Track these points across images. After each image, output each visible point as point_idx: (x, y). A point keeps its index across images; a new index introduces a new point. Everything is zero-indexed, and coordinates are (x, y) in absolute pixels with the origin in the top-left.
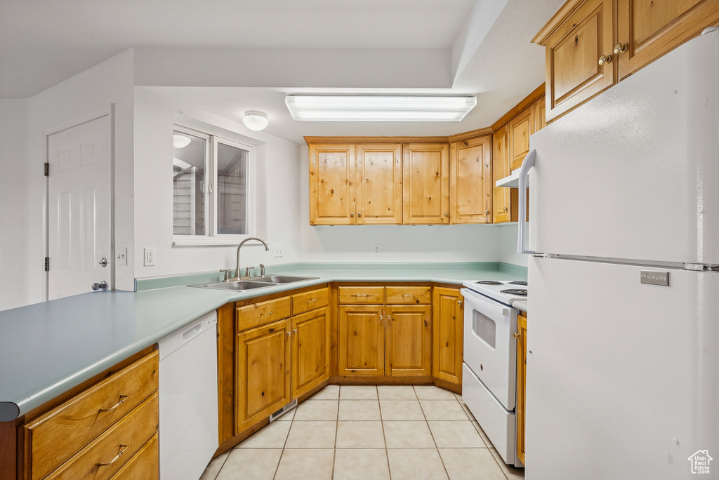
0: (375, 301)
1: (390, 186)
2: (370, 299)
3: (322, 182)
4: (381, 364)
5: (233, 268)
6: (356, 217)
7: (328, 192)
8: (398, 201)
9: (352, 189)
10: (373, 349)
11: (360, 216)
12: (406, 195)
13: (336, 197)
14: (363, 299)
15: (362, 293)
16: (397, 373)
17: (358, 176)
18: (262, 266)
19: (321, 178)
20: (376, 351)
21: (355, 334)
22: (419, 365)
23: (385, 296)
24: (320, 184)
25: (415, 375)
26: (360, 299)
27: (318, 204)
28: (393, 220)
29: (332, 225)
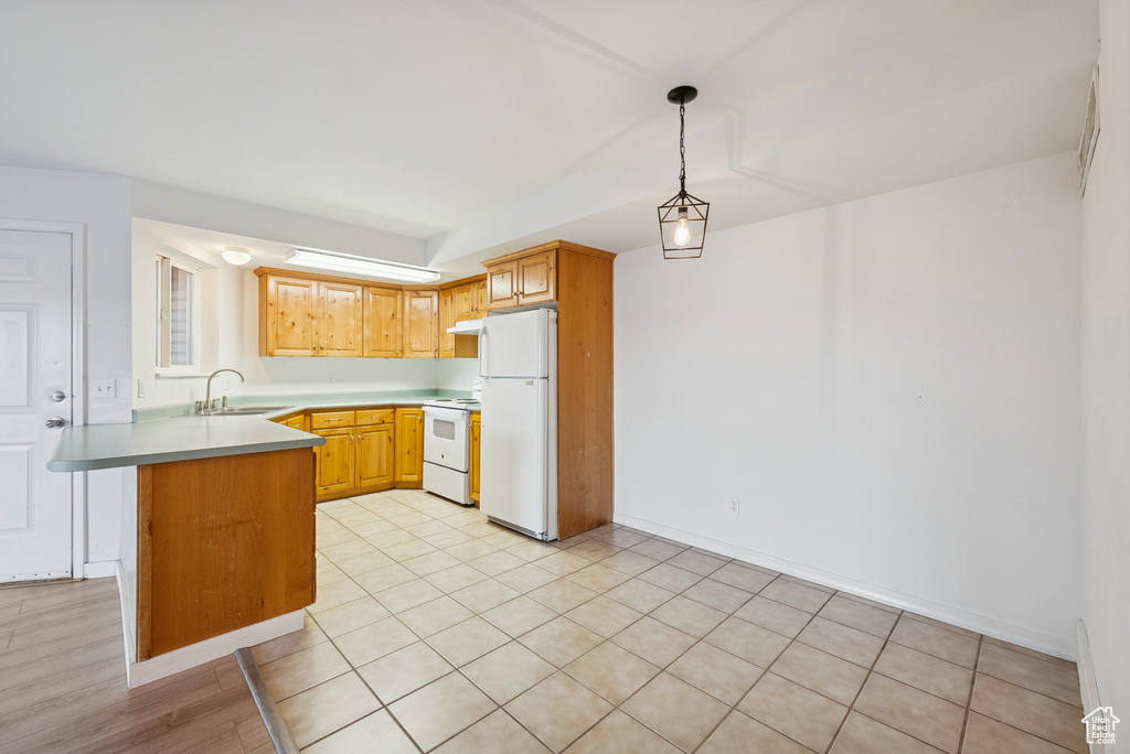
0: (347, 424)
1: (352, 322)
2: (342, 423)
3: (282, 314)
4: (352, 479)
5: (204, 399)
6: (318, 350)
7: (289, 324)
8: (359, 336)
9: (314, 323)
10: (345, 466)
11: (322, 348)
12: (366, 332)
13: (298, 330)
14: (335, 424)
15: (334, 418)
16: (365, 483)
17: (321, 310)
18: (224, 398)
19: (281, 310)
20: (348, 468)
21: (328, 455)
22: (384, 473)
23: (355, 419)
24: (280, 315)
25: (381, 482)
26: (332, 424)
27: (277, 335)
28: (356, 353)
29: (290, 356)
